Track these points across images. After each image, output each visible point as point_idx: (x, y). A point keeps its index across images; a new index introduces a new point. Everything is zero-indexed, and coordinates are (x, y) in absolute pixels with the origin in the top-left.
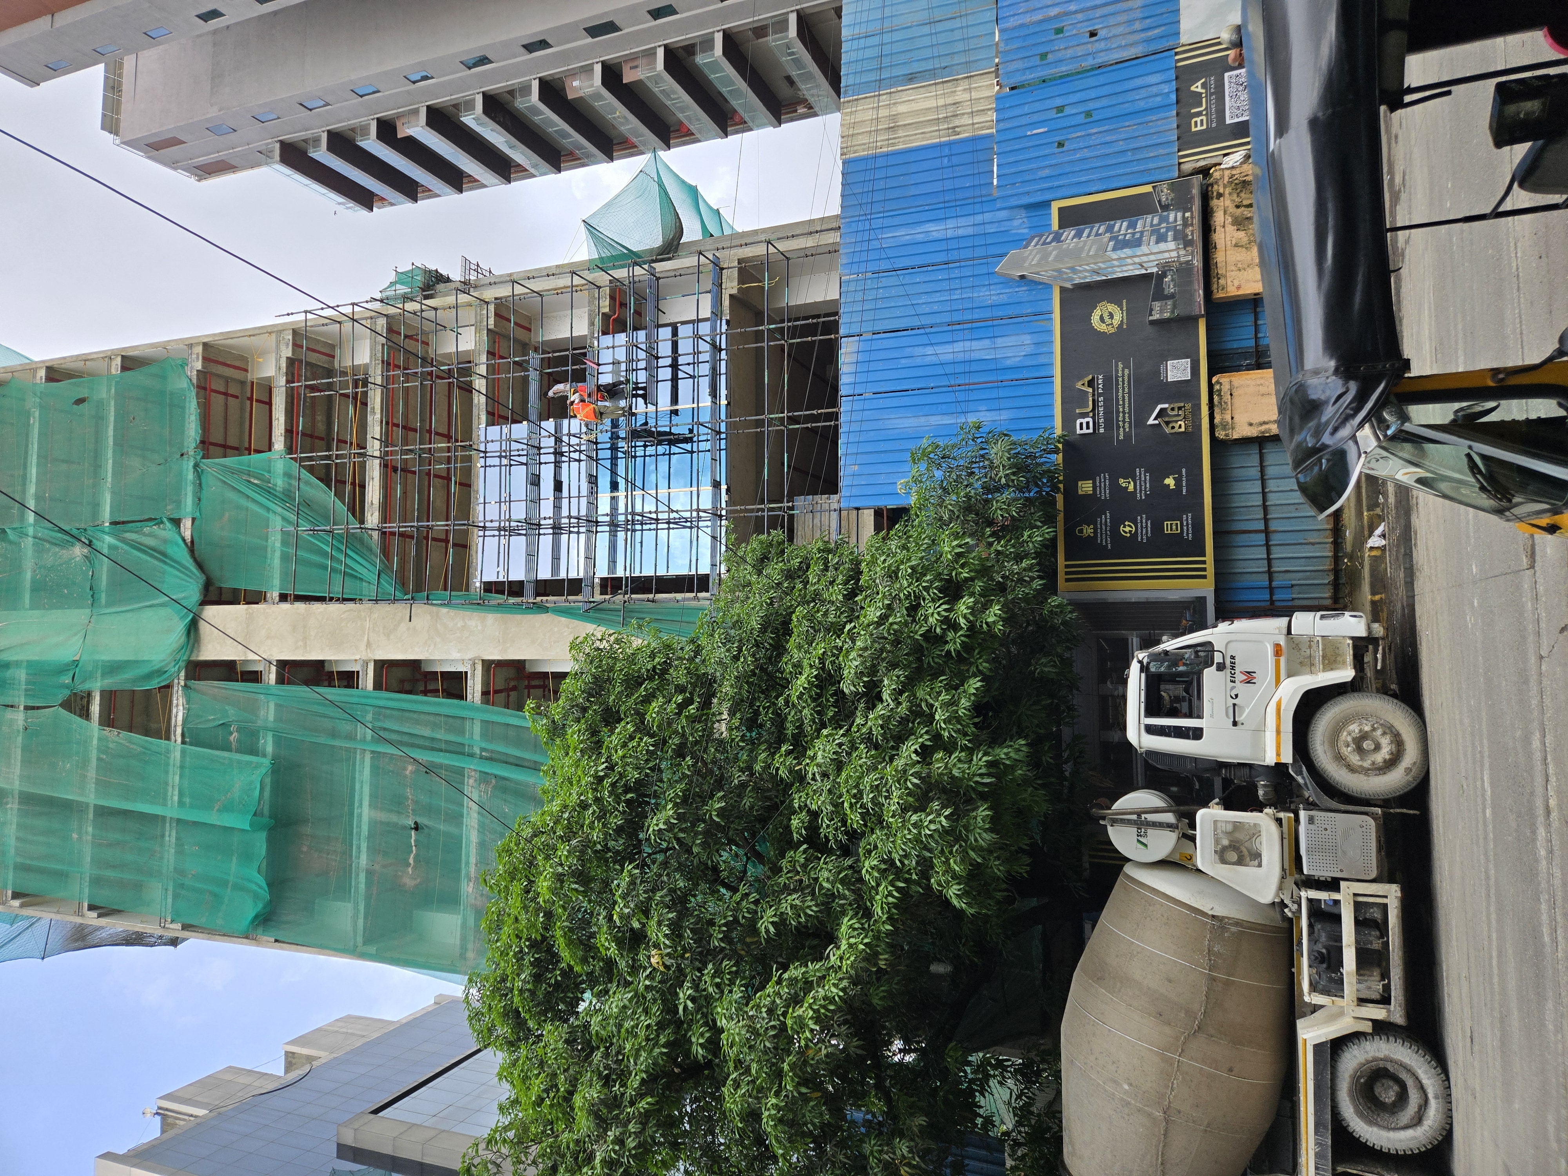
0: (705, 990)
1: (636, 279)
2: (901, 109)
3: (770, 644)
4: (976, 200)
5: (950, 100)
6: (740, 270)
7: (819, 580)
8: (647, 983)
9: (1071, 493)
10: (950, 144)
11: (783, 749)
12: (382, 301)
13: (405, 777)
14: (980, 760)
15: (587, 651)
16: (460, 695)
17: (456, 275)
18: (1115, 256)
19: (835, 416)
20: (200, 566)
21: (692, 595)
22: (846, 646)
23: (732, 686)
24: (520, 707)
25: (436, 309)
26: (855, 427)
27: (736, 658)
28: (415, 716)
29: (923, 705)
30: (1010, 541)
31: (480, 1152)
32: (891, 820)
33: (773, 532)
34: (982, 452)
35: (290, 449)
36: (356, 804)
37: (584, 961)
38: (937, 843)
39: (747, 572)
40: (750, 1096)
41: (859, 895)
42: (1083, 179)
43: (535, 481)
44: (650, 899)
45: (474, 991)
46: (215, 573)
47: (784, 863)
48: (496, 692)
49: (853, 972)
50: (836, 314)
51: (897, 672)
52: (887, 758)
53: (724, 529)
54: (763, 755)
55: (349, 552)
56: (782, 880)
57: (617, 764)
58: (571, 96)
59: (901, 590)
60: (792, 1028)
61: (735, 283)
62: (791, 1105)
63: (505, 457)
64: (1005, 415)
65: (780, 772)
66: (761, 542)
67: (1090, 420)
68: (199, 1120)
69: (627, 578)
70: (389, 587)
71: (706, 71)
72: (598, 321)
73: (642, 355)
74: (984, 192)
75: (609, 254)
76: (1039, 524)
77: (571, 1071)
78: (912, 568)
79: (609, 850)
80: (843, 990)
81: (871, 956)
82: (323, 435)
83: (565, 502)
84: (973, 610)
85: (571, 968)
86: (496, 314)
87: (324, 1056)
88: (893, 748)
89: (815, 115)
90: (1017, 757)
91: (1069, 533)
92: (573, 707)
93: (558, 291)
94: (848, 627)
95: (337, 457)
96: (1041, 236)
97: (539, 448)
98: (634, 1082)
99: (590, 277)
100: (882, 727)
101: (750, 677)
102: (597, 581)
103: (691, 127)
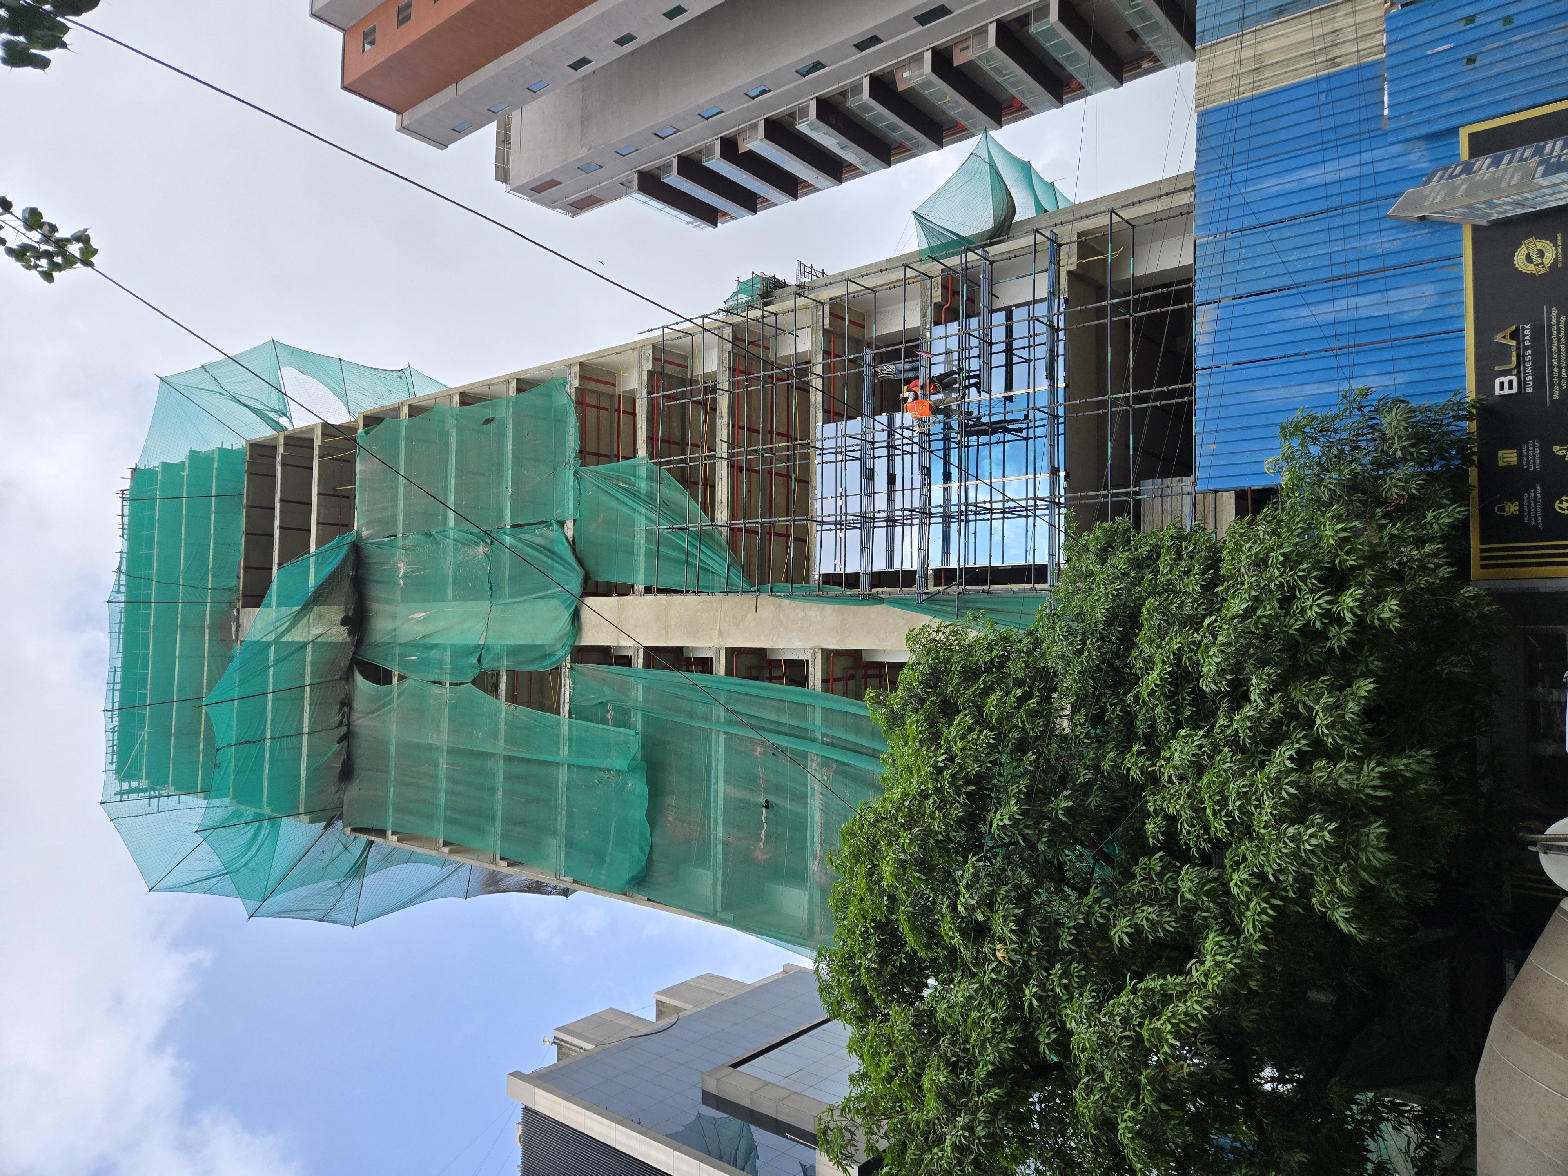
0: (1052, 990)
1: (969, 265)
2: (1268, 46)
3: (1117, 638)
4: (1363, 137)
5: (1328, 29)
6: (1080, 245)
7: (1171, 570)
8: (993, 976)
9: (1488, 465)
10: (1328, 78)
11: (1135, 749)
12: (728, 311)
13: (755, 757)
14: (1372, 771)
15: (924, 641)
16: (803, 684)
17: (792, 280)
18: (1545, 182)
19: (1189, 392)
20: (580, 562)
21: (1029, 586)
22: (1205, 641)
23: (1075, 681)
24: (859, 696)
25: (776, 314)
26: (1213, 402)
27: (1079, 652)
28: (761, 701)
29: (1300, 707)
30: (1407, 523)
31: (835, 1118)
32: (1262, 831)
33: (1119, 519)
34: (1371, 423)
35: (651, 455)
36: (713, 781)
37: (928, 947)
38: (1319, 859)
39: (1090, 561)
40: (1104, 1104)
41: (1225, 910)
42: (1502, 97)
43: (869, 475)
44: (994, 893)
45: (823, 965)
46: (592, 568)
47: (1137, 869)
48: (835, 680)
49: (1219, 992)
50: (1190, 280)
51: (1267, 670)
52: (1256, 763)
53: (1062, 517)
54: (1112, 754)
55: (702, 548)
56: (1135, 888)
57: (957, 755)
58: (901, 87)
59: (1271, 579)
60: (1149, 1041)
61: (1074, 259)
62: (1149, 1119)
63: (841, 453)
64: (1401, 378)
65: (1132, 773)
66: (1105, 530)
67: (1514, 378)
68: (587, 1053)
69: (961, 569)
70: (737, 580)
71: (1041, 40)
72: (930, 312)
73: (975, 342)
74: (1372, 127)
75: (939, 243)
76: (1446, 502)
77: (919, 1054)
78: (1284, 555)
79: (950, 841)
80: (1207, 1009)
81: (1240, 976)
82: (678, 439)
83: (898, 495)
84: (1362, 603)
85: (915, 953)
86: (831, 314)
87: (689, 1008)
88: (1263, 752)
89: (1162, 67)
90: (1420, 769)
91: (1486, 514)
92: (911, 697)
93: (891, 286)
94: (1208, 621)
95: (692, 460)
96: (1446, 169)
97: (873, 443)
98: (981, 1073)
99: (922, 268)
100: (1250, 728)
101: (1095, 672)
102: (930, 572)
103: (1024, 101)
